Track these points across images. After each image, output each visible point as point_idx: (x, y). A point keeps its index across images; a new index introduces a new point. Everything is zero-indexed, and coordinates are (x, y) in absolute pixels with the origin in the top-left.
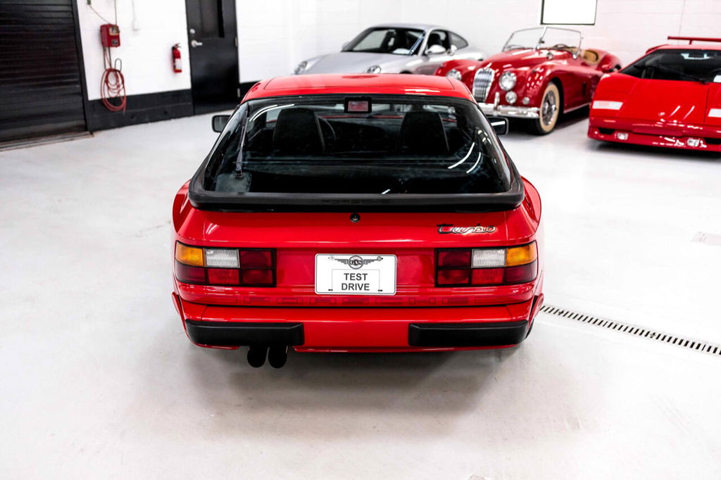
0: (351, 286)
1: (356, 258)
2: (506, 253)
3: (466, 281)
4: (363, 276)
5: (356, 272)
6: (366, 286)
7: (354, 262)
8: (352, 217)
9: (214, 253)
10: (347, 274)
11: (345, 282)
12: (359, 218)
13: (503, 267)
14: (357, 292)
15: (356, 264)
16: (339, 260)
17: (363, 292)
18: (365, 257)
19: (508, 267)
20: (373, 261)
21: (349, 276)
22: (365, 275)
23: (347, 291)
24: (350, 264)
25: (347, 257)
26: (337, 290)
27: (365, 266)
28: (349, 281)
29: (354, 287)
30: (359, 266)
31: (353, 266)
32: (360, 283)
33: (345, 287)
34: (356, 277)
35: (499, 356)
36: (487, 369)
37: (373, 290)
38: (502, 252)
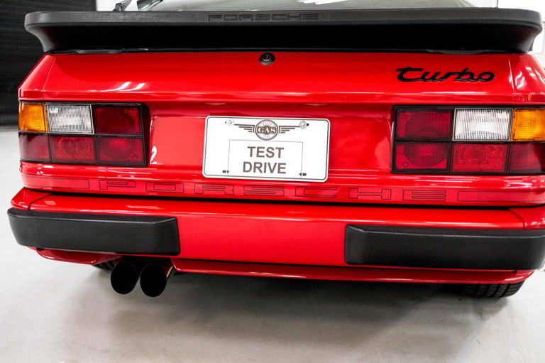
0: (257, 166)
1: (267, 123)
2: (512, 118)
3: (443, 165)
4: (276, 152)
5: (266, 144)
6: (280, 167)
7: (265, 130)
8: (263, 57)
9: (60, 111)
10: (252, 148)
11: (248, 159)
12: (273, 58)
13: (505, 143)
14: (268, 175)
15: (266, 133)
16: (241, 126)
17: (276, 176)
18: (281, 122)
19: (515, 143)
20: (293, 127)
21: (255, 151)
22: (280, 149)
23: (251, 174)
24: (257, 133)
25: (254, 121)
26: (236, 172)
27: (280, 136)
28: (254, 159)
29: (262, 169)
30: (271, 135)
31: (261, 135)
32: (272, 161)
33: (248, 167)
34: (266, 152)
35: (480, 313)
36: (464, 328)
37: (291, 174)
38: (504, 115)
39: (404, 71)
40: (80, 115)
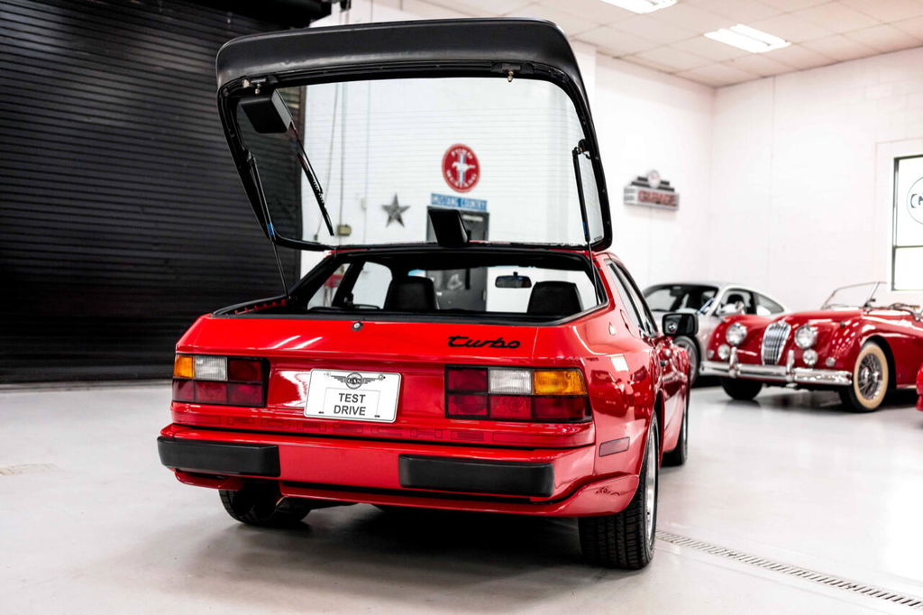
0: (345, 409)
1: (355, 376)
2: (532, 378)
4: (359, 398)
5: (353, 392)
6: (362, 410)
7: (352, 381)
9: (205, 363)
10: (342, 395)
11: (339, 403)
13: (529, 396)
14: (352, 416)
15: (354, 383)
16: (335, 377)
17: (357, 417)
18: (365, 375)
20: (373, 379)
21: (344, 397)
22: (362, 396)
23: (340, 415)
24: (347, 383)
25: (345, 374)
26: (329, 413)
27: (363, 385)
28: (344, 403)
29: (348, 411)
30: (357, 385)
31: (350, 385)
32: (358, 404)
33: (338, 409)
34: (352, 398)
37: (369, 416)
38: (527, 374)
39: (454, 338)
40: (218, 365)
